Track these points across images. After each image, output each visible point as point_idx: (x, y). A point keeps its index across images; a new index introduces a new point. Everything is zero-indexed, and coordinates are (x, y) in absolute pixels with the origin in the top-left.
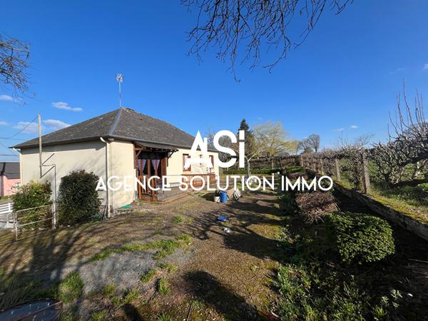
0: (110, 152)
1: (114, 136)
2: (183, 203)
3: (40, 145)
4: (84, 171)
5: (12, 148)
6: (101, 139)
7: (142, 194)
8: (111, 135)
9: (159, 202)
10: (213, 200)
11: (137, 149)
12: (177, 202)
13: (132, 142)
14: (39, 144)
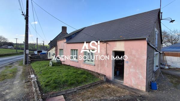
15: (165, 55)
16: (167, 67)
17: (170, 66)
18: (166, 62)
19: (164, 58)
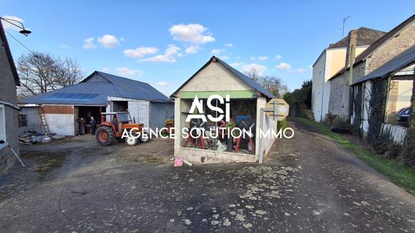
15: (44, 112)
16: (47, 139)
17: (55, 134)
18: (46, 127)
19: (43, 118)
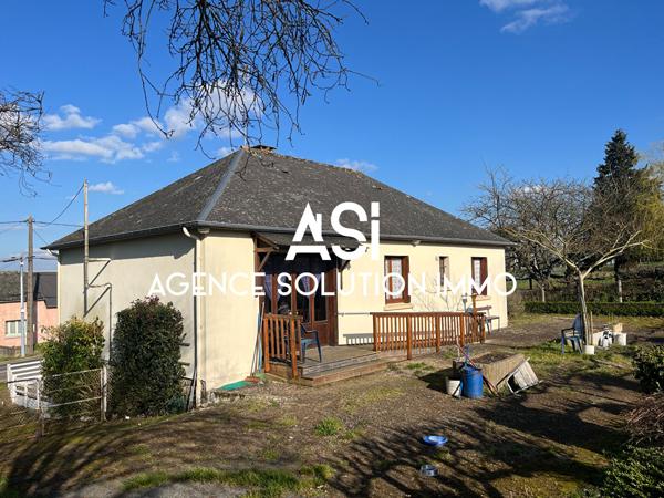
0: (203, 260)
1: (210, 223)
2: (367, 388)
3: (86, 243)
4: (157, 299)
5: (45, 248)
6: (185, 230)
7: (271, 359)
8: (201, 221)
9: (306, 381)
10: (444, 390)
11: (262, 250)
12: (351, 384)
13: (252, 234)
14: (84, 242)
